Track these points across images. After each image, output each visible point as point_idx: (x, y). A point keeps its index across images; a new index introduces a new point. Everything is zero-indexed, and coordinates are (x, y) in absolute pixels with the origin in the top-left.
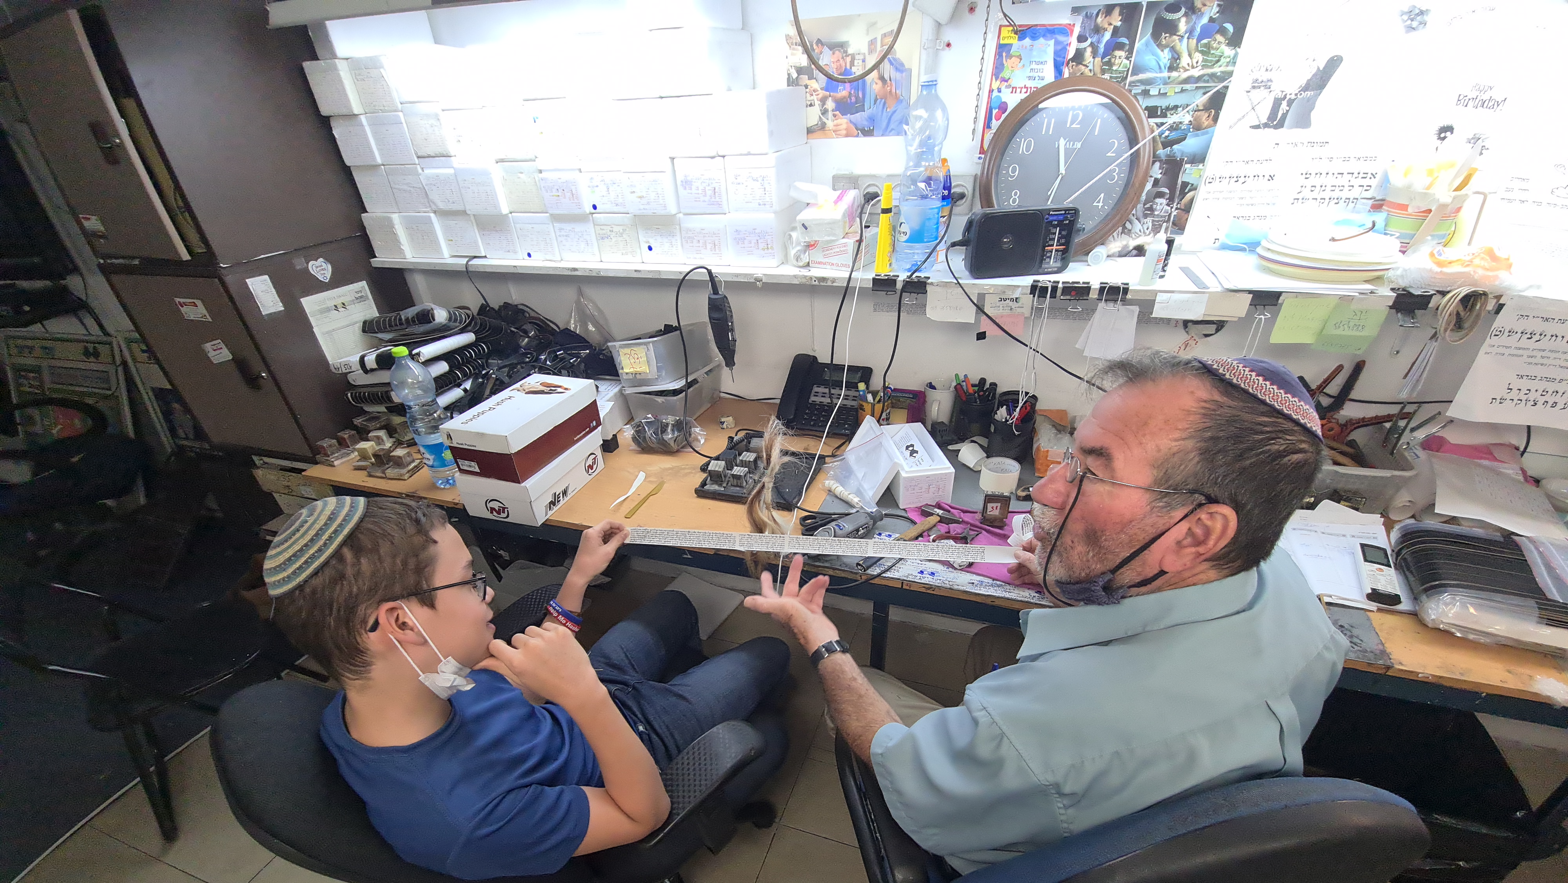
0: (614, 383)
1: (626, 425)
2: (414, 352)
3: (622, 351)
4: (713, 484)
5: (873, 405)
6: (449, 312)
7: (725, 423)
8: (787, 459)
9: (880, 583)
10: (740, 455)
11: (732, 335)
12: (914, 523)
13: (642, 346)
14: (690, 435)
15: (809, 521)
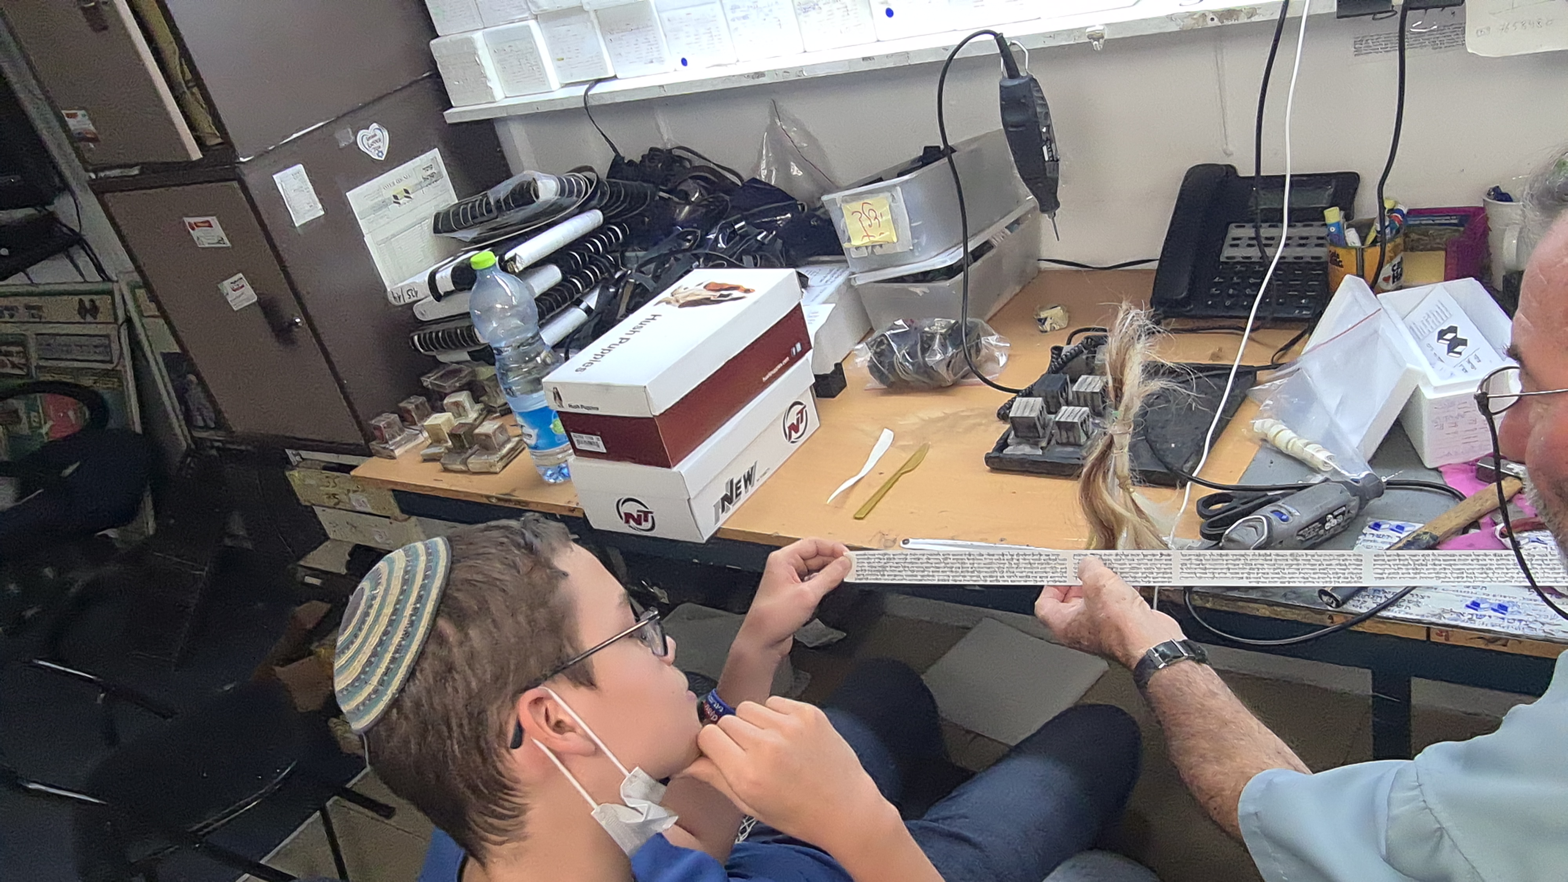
0: (835, 267)
1: (859, 343)
2: (508, 256)
3: (847, 208)
4: (1019, 444)
5: (1361, 252)
6: (560, 180)
7: (1047, 323)
8: (1157, 385)
9: (1375, 631)
10: (1074, 381)
11: (1050, 150)
12: (1458, 497)
13: (881, 195)
14: (978, 351)
15: (1219, 506)
